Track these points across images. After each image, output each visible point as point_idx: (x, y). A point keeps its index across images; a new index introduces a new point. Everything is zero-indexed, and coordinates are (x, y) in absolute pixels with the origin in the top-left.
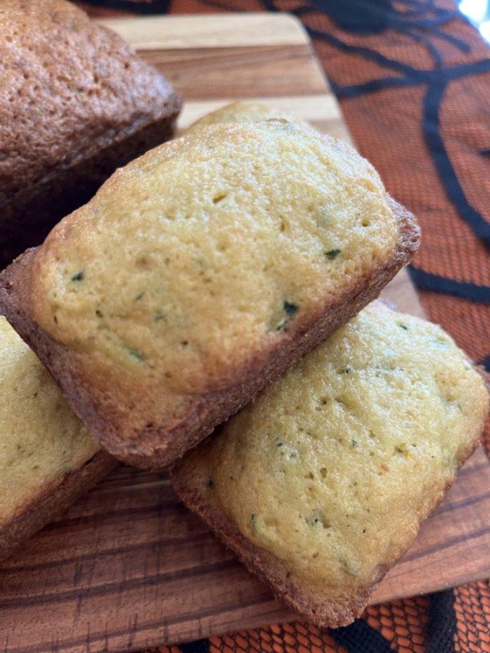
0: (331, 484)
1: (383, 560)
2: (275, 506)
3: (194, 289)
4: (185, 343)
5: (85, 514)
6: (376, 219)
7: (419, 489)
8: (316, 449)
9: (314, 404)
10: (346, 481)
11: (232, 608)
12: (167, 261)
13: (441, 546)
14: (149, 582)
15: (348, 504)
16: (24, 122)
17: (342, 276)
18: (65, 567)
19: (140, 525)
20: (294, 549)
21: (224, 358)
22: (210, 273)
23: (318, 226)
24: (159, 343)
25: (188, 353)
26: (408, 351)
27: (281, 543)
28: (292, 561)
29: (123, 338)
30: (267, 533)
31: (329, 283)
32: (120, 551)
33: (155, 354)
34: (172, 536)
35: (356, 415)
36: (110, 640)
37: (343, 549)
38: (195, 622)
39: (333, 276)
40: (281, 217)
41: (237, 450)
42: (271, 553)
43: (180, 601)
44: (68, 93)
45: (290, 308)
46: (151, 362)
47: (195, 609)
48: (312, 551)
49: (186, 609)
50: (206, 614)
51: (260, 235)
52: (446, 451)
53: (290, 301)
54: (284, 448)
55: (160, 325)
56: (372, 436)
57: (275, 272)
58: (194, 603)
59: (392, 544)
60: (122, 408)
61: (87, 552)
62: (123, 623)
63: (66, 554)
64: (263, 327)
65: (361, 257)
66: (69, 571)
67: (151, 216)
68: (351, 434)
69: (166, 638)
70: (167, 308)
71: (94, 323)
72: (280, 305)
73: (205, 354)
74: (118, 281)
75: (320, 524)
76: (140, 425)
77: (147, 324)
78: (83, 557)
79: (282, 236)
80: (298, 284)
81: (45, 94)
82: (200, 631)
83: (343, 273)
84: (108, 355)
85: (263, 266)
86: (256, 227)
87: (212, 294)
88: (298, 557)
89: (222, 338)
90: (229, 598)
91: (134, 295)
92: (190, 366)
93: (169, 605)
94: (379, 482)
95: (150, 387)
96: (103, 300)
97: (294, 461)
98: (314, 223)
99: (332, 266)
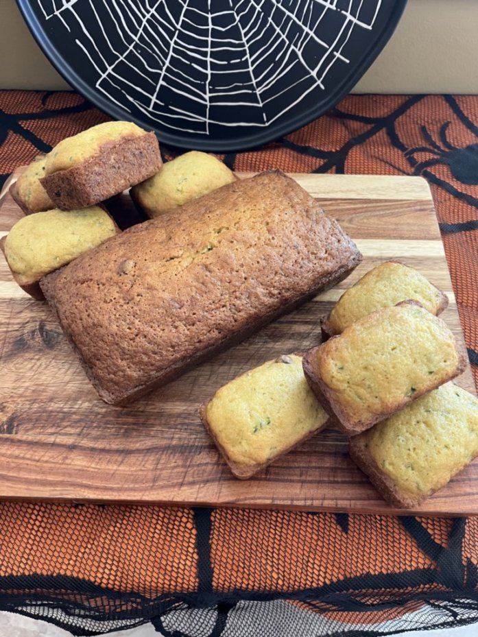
0: (417, 454)
1: (433, 487)
2: (394, 458)
3: (383, 380)
4: (376, 397)
5: (304, 450)
6: (450, 359)
7: (452, 463)
8: (412, 440)
9: (414, 423)
10: (423, 454)
11: (364, 499)
12: (374, 370)
13: (461, 495)
14: (330, 482)
15: (422, 463)
17: (433, 380)
18: (295, 469)
19: (327, 459)
20: (399, 476)
21: (389, 404)
22: (388, 376)
24: (368, 396)
25: (377, 401)
26: (457, 407)
27: (394, 472)
28: (397, 480)
29: (356, 392)
30: (389, 468)
31: (428, 383)
32: (319, 468)
33: (366, 399)
34: (340, 466)
35: (431, 430)
36: (314, 501)
37: (418, 479)
38: (349, 502)
39: (430, 381)
40: (415, 358)
41: (380, 434)
42: (389, 476)
43: (343, 492)
44: (315, 261)
45: (413, 390)
46: (364, 401)
47: (349, 497)
48: (406, 478)
49: (345, 496)
50: (354, 500)
51: (407, 365)
52: (467, 452)
53: (414, 387)
54: (400, 437)
55: (369, 390)
56: (436, 439)
57: (410, 377)
58: (349, 494)
59: (438, 482)
60: (351, 414)
61: (304, 465)
62: (319, 496)
63: (296, 465)
64: (403, 395)
66: (298, 472)
67: (369, 352)
68: (427, 437)
69: (336, 505)
70: (372, 385)
71: (346, 385)
72: (410, 388)
73: (383, 402)
74: (357, 373)
75: (410, 468)
76: (356, 421)
77: (365, 389)
78: (303, 467)
79: (414, 365)
80: (417, 382)
81: (306, 262)
82: (350, 505)
84: (349, 396)
85: (406, 375)
86: (406, 362)
87: (388, 383)
88: (400, 479)
89: (389, 398)
90: (364, 496)
91: (362, 378)
92: (377, 405)
93: (338, 493)
94: (436, 456)
95: (362, 409)
96: (350, 378)
97: (403, 443)
98: (426, 361)
99: (430, 377)
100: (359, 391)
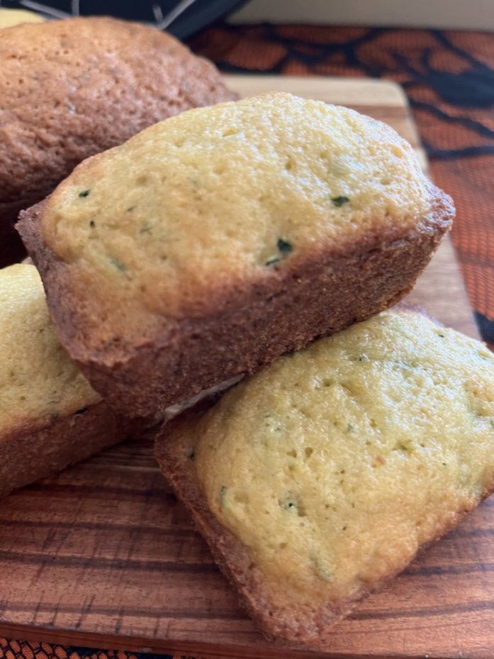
0: (314, 467)
1: (364, 571)
2: (248, 480)
3: (183, 205)
4: (164, 258)
5: (74, 483)
6: (398, 181)
7: (421, 495)
8: (305, 426)
9: (315, 382)
10: (332, 466)
11: (197, 615)
12: (164, 179)
13: (460, 608)
14: (119, 565)
15: (329, 493)
16: (104, 116)
17: (347, 224)
18: (39, 529)
19: (124, 507)
20: (260, 533)
21: (201, 278)
22: (201, 192)
23: (328, 173)
24: (139, 254)
25: (164, 267)
27: (248, 523)
28: (257, 549)
29: (108, 247)
30: (234, 510)
31: (332, 228)
32: (98, 526)
33: (133, 265)
34: (153, 525)
35: (360, 402)
36: (59, 614)
37: (314, 544)
38: (154, 620)
39: (337, 223)
40: (289, 156)
41: (224, 419)
42: (236, 537)
43: (144, 593)
44: (150, 99)
45: (284, 246)
46: (129, 273)
47: (157, 606)
48: (280, 539)
49: (147, 603)
50: (168, 615)
51: (260, 166)
52: (465, 467)
53: (284, 238)
54: (271, 420)
55: (146, 236)
56: (373, 425)
57: (272, 204)
58: (158, 599)
59: (377, 554)
60: (94, 318)
61: (64, 520)
62: (78, 601)
63: (45, 517)
64: (250, 258)
65: (372, 210)
66: (41, 534)
67: (163, 144)
68: (348, 419)
69: (118, 629)
70: (153, 221)
71: (85, 232)
72: (274, 241)
73: (182, 270)
74: (116, 195)
75: (294, 509)
76: (107, 336)
77: (132, 234)
78: (60, 524)
79: (285, 173)
80: (295, 222)
81: (129, 97)
82: (156, 631)
83: (348, 221)
84: (92, 262)
85: (259, 195)
86: (259, 158)
87: (201, 212)
88: (263, 544)
89: (202, 257)
90: (197, 605)
91: (126, 207)
92: (167, 281)
93: (131, 594)
94: (370, 474)
95: (124, 300)
96: (99, 212)
97: (279, 435)
98: (325, 169)
99: (337, 212)
100: (114, 242)
